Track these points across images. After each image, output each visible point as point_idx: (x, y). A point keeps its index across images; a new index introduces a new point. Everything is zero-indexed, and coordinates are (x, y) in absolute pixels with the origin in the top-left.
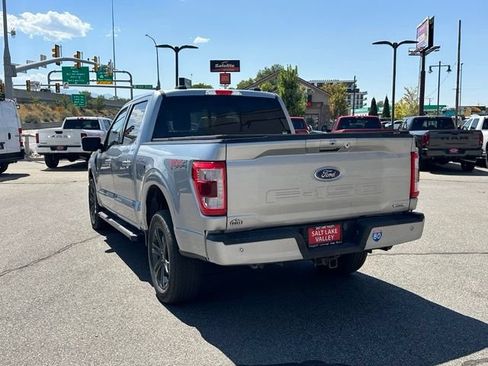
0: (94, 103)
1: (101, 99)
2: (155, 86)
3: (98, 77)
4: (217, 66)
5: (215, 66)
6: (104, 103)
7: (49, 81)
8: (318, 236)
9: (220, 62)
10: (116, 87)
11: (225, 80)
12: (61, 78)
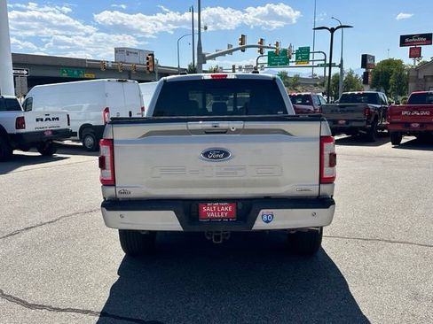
0: (291, 81)
1: (297, 78)
2: (337, 64)
3: (297, 58)
4: (407, 40)
5: (404, 41)
6: (299, 81)
7: (257, 64)
8: (209, 211)
9: (410, 37)
10: (313, 67)
11: (415, 54)
12: (267, 61)
